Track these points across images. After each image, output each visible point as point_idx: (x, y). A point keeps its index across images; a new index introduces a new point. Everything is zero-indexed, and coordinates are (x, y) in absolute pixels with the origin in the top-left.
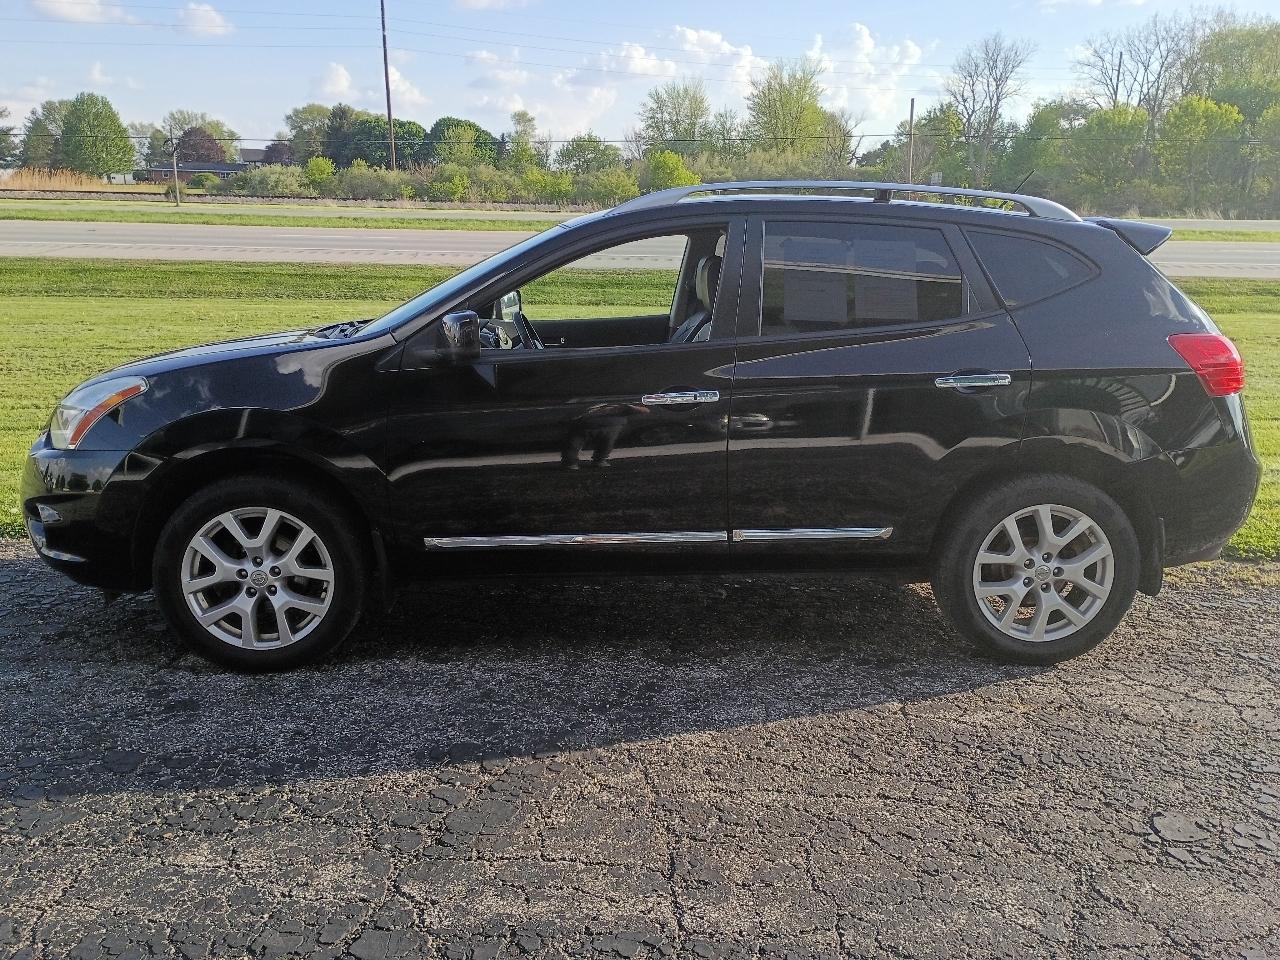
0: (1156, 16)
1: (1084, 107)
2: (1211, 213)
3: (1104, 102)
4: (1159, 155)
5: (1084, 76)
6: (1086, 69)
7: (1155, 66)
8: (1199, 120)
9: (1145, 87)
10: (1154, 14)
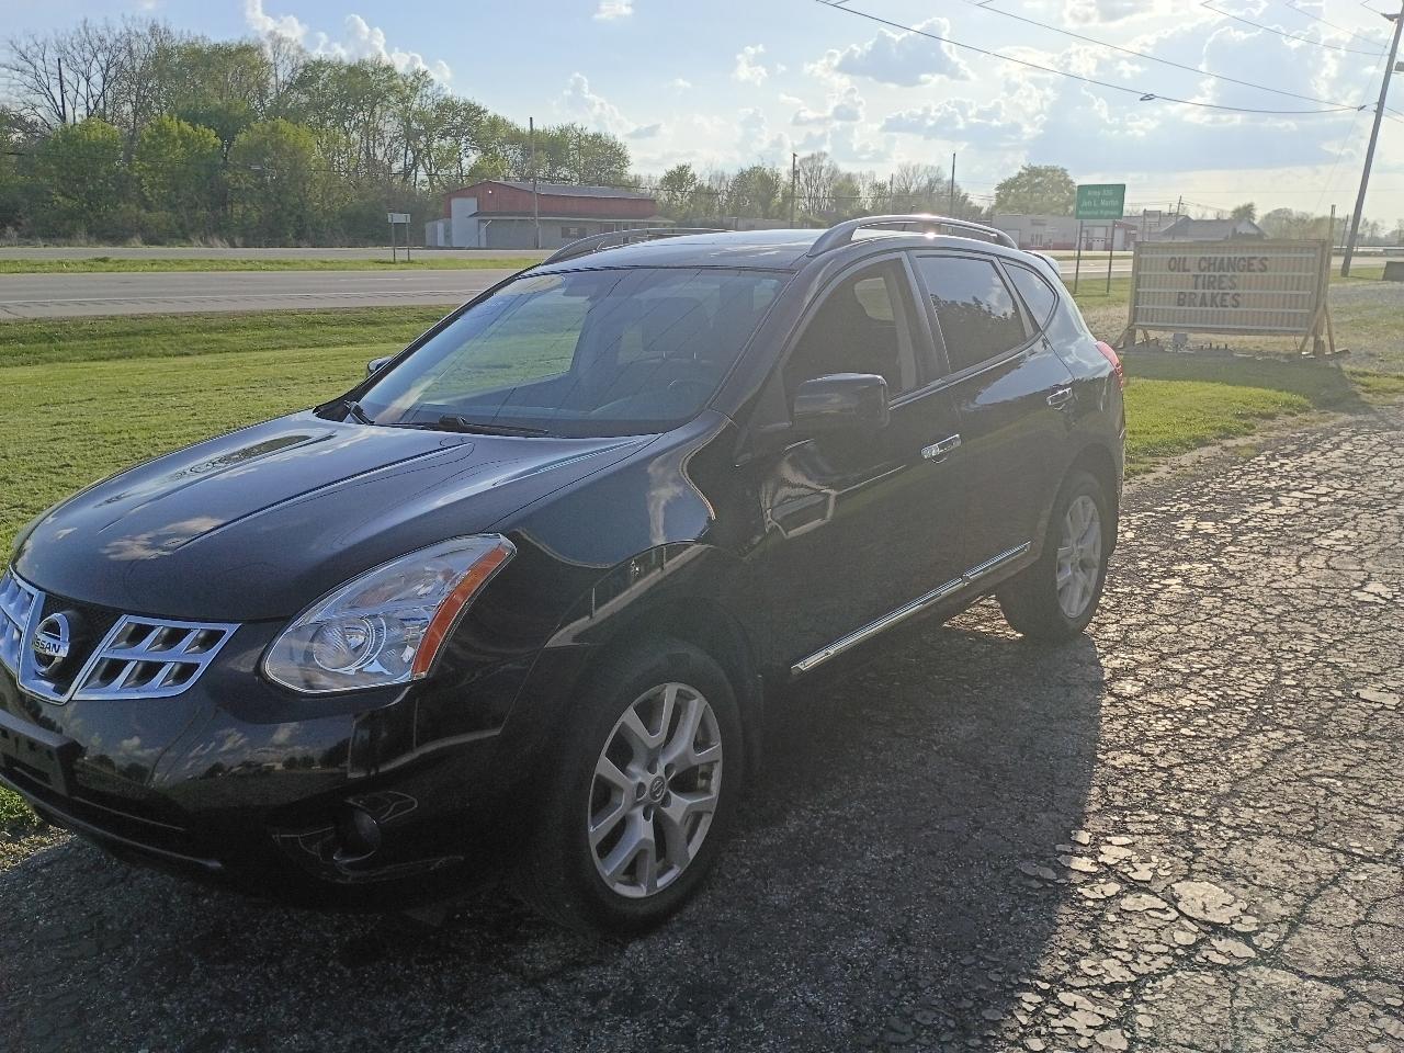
0: (85, 22)
1: (21, 118)
2: (217, 241)
3: (44, 113)
4: (140, 179)
5: (15, 82)
6: (17, 74)
7: (97, 79)
8: (175, 140)
9: (91, 101)
10: (83, 19)
